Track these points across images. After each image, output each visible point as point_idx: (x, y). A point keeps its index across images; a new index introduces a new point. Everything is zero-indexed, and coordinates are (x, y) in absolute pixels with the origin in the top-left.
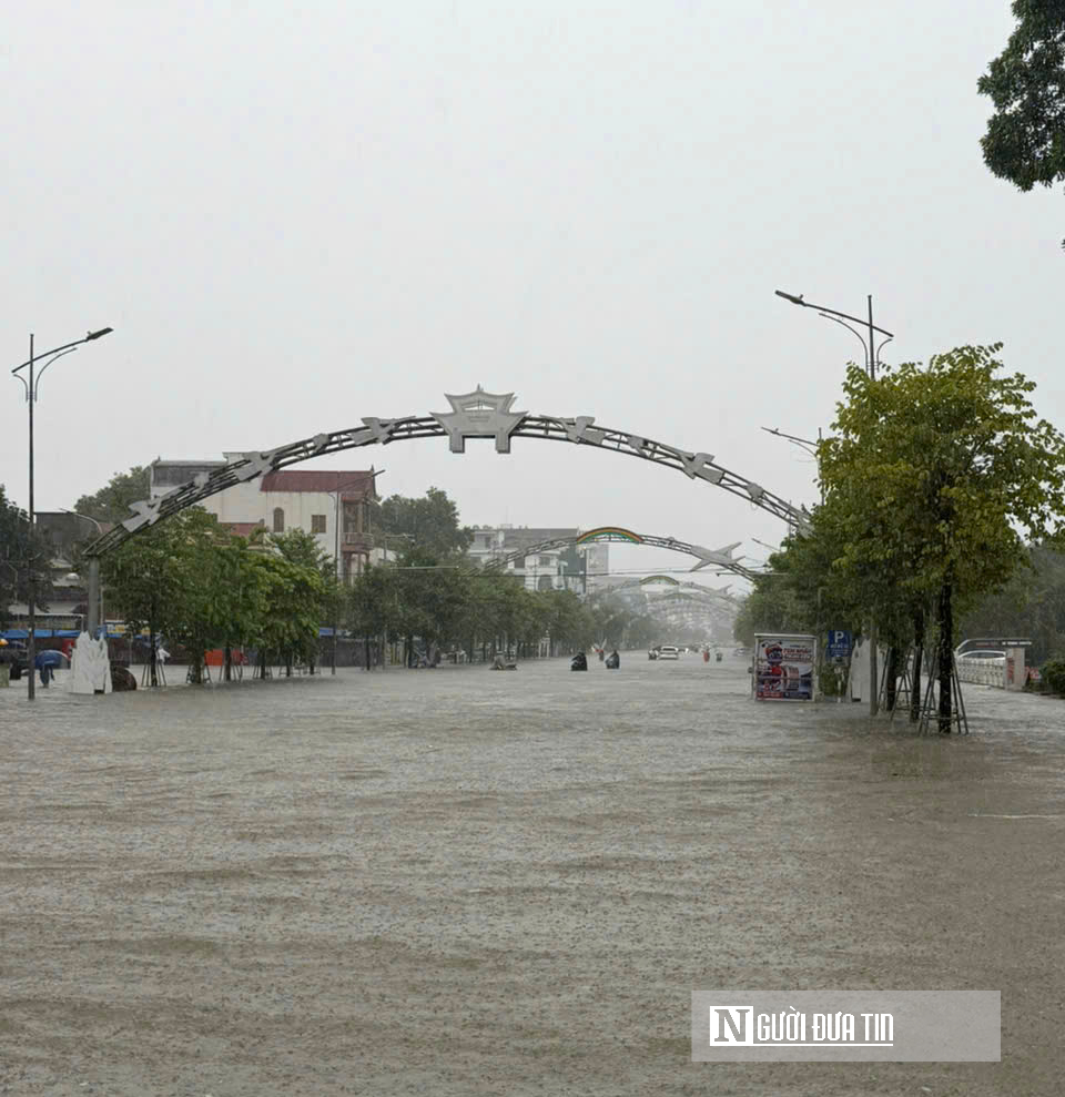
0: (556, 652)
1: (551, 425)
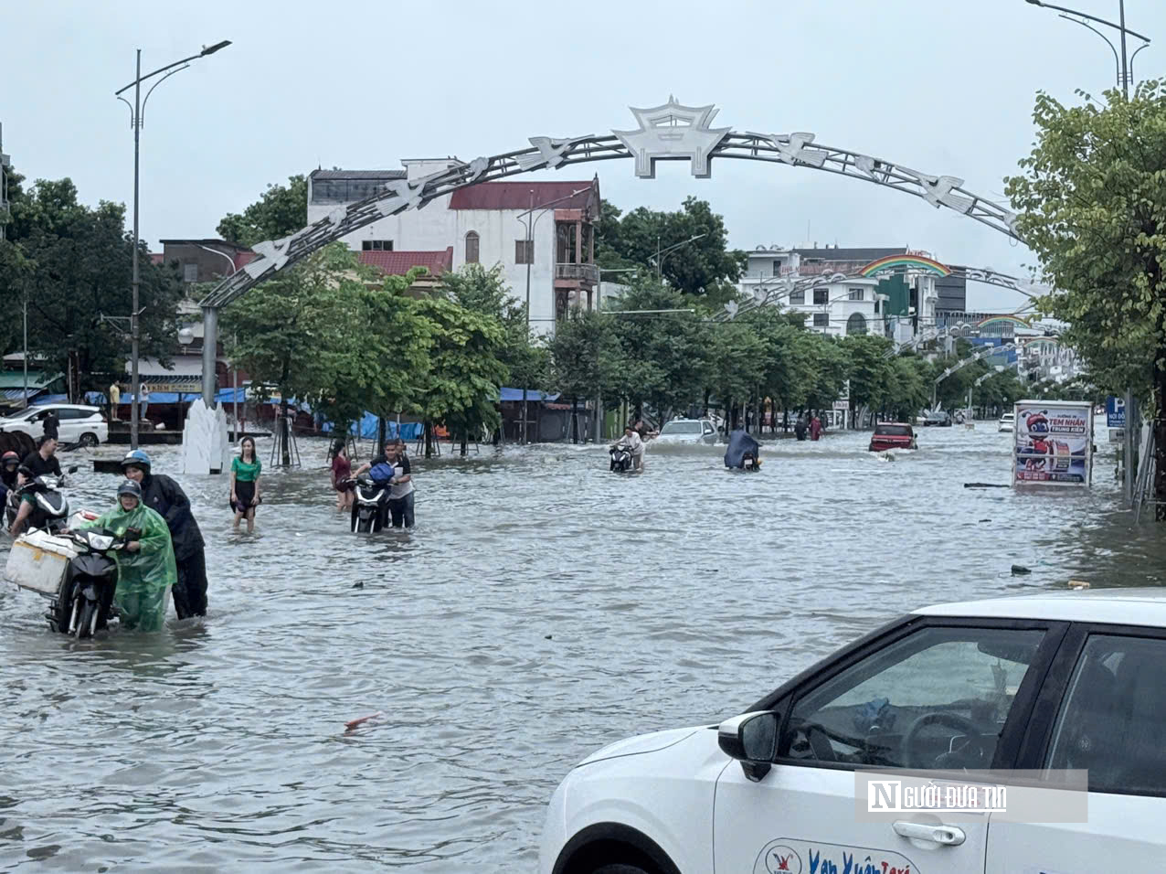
0: (860, 423)
1: (761, 143)
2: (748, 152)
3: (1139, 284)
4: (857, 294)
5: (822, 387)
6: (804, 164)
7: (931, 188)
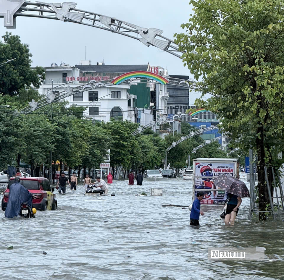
0: (117, 176)
1: (45, 8)
2: (37, 13)
3: (245, 92)
4: (116, 94)
5: (92, 154)
6: (70, 21)
7: (144, 35)
